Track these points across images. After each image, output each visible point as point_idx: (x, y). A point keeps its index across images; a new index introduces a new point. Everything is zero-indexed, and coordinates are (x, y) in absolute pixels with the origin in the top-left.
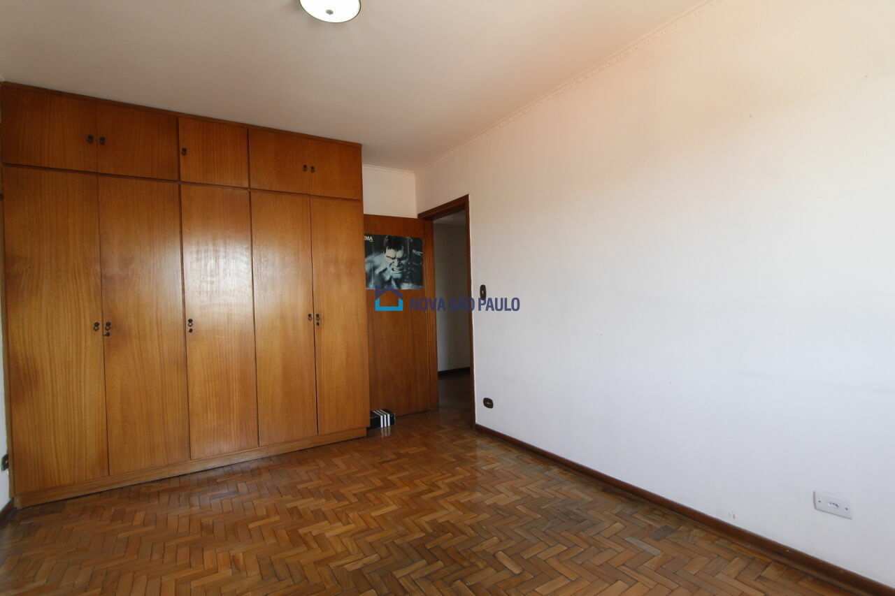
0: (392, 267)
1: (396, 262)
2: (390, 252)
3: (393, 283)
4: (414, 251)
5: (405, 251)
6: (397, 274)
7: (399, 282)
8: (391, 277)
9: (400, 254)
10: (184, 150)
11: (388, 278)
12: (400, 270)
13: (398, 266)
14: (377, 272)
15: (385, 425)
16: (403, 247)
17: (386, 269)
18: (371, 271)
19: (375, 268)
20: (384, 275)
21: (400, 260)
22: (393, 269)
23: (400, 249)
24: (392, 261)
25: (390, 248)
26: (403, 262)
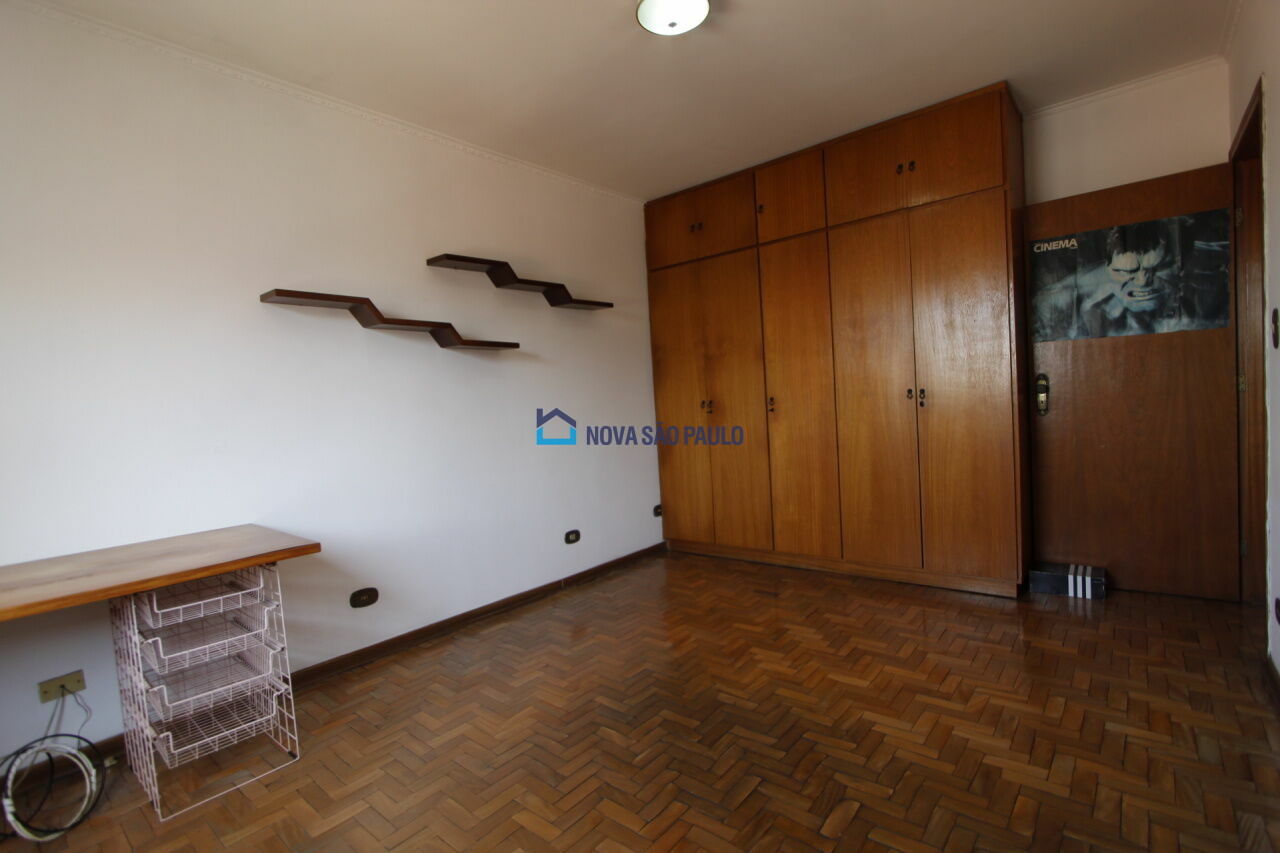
0: (1127, 289)
1: (1141, 278)
2: (1123, 261)
3: (1132, 322)
4: (1199, 244)
5: (1168, 250)
6: (1144, 302)
7: (1147, 319)
8: (1126, 310)
9: (1151, 258)
10: (761, 207)
11: (1115, 312)
12: (1154, 291)
13: (1148, 283)
14: (1088, 305)
15: (1080, 595)
16: (1162, 242)
17: (1111, 297)
18: (1070, 306)
19: (1080, 300)
20: (1107, 308)
21: (1152, 271)
22: (1131, 294)
23: (1154, 249)
24: (1127, 277)
25: (1124, 250)
26: (1162, 274)
